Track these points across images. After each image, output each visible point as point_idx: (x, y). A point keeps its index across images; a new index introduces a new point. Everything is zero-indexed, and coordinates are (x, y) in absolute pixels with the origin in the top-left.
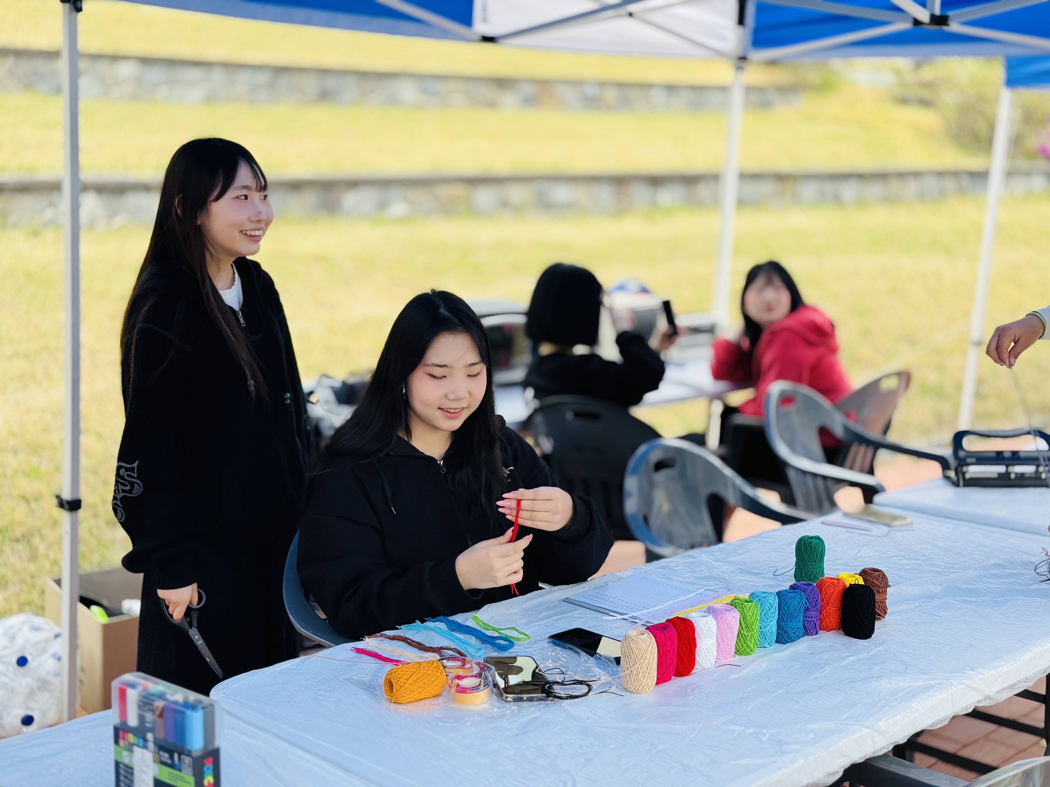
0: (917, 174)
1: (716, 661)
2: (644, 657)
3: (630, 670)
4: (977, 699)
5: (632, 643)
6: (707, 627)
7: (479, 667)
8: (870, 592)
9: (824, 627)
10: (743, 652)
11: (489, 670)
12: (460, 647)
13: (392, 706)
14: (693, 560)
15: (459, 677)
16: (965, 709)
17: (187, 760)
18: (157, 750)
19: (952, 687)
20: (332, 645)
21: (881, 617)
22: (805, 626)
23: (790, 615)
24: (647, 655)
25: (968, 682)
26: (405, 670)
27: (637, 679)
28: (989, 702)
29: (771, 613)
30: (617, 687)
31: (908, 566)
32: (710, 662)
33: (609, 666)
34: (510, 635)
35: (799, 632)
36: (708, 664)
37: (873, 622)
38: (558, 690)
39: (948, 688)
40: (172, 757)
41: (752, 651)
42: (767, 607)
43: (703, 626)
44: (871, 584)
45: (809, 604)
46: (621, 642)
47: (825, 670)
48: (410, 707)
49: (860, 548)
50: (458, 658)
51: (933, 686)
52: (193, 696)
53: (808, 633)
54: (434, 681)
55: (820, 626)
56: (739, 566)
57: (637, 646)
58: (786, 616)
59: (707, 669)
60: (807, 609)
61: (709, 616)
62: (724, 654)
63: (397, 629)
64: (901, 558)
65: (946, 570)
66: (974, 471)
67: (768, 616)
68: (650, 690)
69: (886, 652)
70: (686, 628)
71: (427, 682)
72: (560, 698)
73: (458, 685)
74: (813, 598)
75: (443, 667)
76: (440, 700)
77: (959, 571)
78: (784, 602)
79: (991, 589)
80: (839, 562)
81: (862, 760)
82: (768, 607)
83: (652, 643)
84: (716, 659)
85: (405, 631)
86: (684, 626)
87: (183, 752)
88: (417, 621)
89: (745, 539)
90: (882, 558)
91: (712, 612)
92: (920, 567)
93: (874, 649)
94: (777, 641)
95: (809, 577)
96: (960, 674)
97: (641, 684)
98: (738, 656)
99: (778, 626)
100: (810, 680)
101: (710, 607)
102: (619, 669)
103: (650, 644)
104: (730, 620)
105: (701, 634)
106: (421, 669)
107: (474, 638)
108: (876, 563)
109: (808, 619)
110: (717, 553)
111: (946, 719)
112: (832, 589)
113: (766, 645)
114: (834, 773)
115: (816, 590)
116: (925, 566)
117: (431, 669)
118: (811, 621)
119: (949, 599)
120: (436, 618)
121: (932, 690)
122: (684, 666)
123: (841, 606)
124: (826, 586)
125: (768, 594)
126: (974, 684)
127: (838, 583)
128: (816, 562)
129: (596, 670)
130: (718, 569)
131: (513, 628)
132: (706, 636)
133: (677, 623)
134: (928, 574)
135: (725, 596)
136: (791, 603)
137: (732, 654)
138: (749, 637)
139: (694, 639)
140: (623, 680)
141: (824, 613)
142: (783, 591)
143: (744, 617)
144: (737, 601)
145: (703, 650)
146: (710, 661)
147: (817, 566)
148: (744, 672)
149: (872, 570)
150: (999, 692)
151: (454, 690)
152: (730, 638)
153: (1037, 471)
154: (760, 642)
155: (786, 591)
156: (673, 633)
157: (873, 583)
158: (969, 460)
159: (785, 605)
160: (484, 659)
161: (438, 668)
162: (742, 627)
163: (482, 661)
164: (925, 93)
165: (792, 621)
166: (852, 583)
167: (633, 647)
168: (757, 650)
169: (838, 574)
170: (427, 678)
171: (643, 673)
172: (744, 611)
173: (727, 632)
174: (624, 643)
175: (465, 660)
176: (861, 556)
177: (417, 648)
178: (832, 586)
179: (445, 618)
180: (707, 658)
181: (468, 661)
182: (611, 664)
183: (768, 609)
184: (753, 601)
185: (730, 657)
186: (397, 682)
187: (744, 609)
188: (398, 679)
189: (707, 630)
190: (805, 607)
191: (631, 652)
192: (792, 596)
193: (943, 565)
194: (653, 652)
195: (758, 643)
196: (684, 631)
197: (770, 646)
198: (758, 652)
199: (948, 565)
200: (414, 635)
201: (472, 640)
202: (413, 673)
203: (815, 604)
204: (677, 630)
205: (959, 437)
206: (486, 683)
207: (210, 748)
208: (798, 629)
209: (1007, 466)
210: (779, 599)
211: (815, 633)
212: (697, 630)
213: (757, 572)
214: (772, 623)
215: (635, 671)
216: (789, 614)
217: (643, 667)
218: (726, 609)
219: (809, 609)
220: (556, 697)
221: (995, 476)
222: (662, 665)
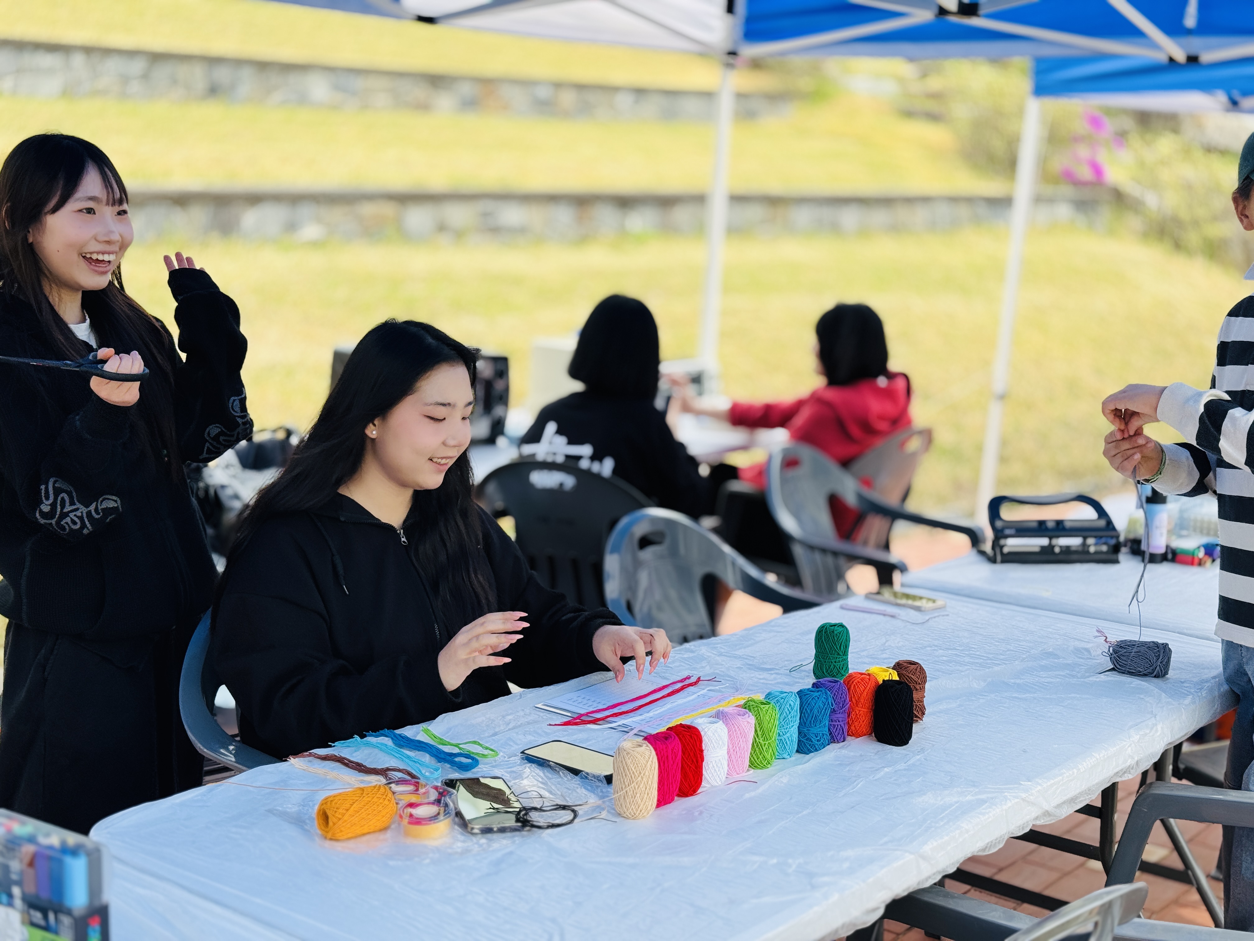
0: (925, 200)
1: (726, 777)
2: (642, 774)
3: (624, 791)
4: (1034, 815)
5: (627, 758)
6: (717, 736)
7: (437, 791)
8: (907, 689)
9: (852, 733)
10: (759, 765)
11: (450, 795)
12: (410, 768)
13: (328, 844)
14: (691, 655)
15: (411, 805)
16: (1021, 827)
17: (66, 920)
18: (26, 908)
19: (1006, 801)
20: (244, 768)
21: (918, 719)
22: (831, 732)
23: (813, 719)
24: (645, 772)
25: (1024, 795)
26: (344, 798)
27: (633, 802)
28: (1049, 819)
29: (791, 717)
30: (608, 812)
31: (944, 658)
32: (720, 778)
33: (597, 787)
34: (474, 751)
35: (824, 739)
36: (718, 781)
37: (911, 724)
38: (536, 818)
39: (1003, 803)
40: (46, 917)
41: (769, 763)
42: (786, 709)
43: (712, 735)
44: (907, 679)
45: (836, 704)
46: (613, 756)
47: (857, 785)
48: (351, 844)
49: (887, 637)
50: (410, 781)
51: (984, 802)
52: (72, 838)
53: (834, 740)
54: (380, 811)
55: (848, 732)
56: (746, 661)
57: (634, 761)
58: (809, 720)
59: (716, 787)
60: (834, 711)
61: (719, 722)
62: (736, 767)
63: (330, 746)
64: (936, 648)
65: (989, 661)
66: (1013, 544)
67: (788, 721)
68: (649, 815)
69: (927, 761)
70: (691, 737)
71: (372, 812)
72: (539, 827)
73: (411, 815)
74: (841, 698)
75: (391, 792)
76: (389, 834)
77: (1004, 663)
78: (806, 704)
79: (1043, 684)
80: (865, 653)
81: (905, 894)
82: (788, 710)
83: (652, 757)
84: (727, 774)
85: (340, 749)
86: (689, 735)
87: (60, 909)
88: (356, 736)
89: (751, 629)
90: (914, 648)
91: (721, 717)
92: (959, 659)
93: (913, 757)
94: (797, 751)
95: (831, 672)
96: (1016, 786)
97: (638, 808)
98: (753, 770)
99: (800, 733)
100: (840, 797)
101: (719, 710)
102: (609, 790)
103: (649, 758)
104: (743, 726)
105: (709, 744)
106: (364, 797)
107: (428, 756)
108: (907, 655)
109: (834, 723)
110: (719, 645)
111: (1000, 840)
112: (863, 687)
113: (785, 756)
114: (874, 910)
115: (844, 688)
116: (964, 657)
117: (377, 796)
118: (838, 726)
119: (995, 696)
120: (379, 731)
121: (984, 807)
122: (689, 784)
123: (872, 707)
124: (855, 683)
125: (787, 694)
126: (1031, 797)
127: (869, 679)
128: (839, 654)
129: (582, 792)
130: (722, 665)
131: (475, 742)
132: (716, 747)
133: (681, 732)
134: (968, 667)
135: (733, 698)
136: (815, 705)
137: (746, 768)
138: (766, 746)
139: (702, 751)
140: (616, 803)
141: (853, 715)
142: (805, 690)
143: (760, 722)
144: (751, 703)
145: (711, 764)
146: (720, 776)
147: (841, 659)
148: (760, 790)
149: (907, 663)
150: (1059, 806)
151: (406, 821)
152: (744, 747)
153: (1084, 544)
154: (778, 752)
155: (808, 689)
156: (676, 744)
157: (909, 678)
158: (1008, 532)
159: (807, 707)
160: (442, 781)
161: (386, 794)
162: (757, 734)
163: (439, 784)
164: (931, 106)
165: (816, 726)
166: (885, 679)
167: (629, 762)
168: (775, 762)
169: (868, 669)
170: (372, 808)
171: (640, 794)
172: (760, 715)
173: (739, 741)
174: (617, 757)
175: (418, 783)
176: (890, 646)
177: (356, 770)
178: (863, 683)
179: (391, 732)
180: (716, 774)
181: (422, 785)
182: (600, 784)
183: (788, 712)
184: (770, 703)
185: (743, 771)
186: (333, 814)
187: (760, 712)
188: (335, 809)
189: (716, 739)
190: (831, 709)
191: (626, 768)
192: (816, 696)
193: (985, 655)
194: (653, 768)
195: (776, 753)
196: (690, 741)
197: (790, 757)
198: (777, 764)
199: (991, 656)
200: (352, 754)
201: (426, 758)
202: (354, 801)
203: (843, 705)
204: (680, 740)
205: (995, 505)
206: (447, 812)
207: (97, 904)
208: (823, 735)
209: (1051, 538)
210: (800, 700)
211: (842, 740)
212: (705, 739)
213: (769, 667)
214: (792, 729)
215: (631, 792)
216: (812, 717)
217: (641, 786)
218: (738, 713)
219: (835, 712)
220: (533, 826)
221: (1037, 549)
222: (664, 784)
